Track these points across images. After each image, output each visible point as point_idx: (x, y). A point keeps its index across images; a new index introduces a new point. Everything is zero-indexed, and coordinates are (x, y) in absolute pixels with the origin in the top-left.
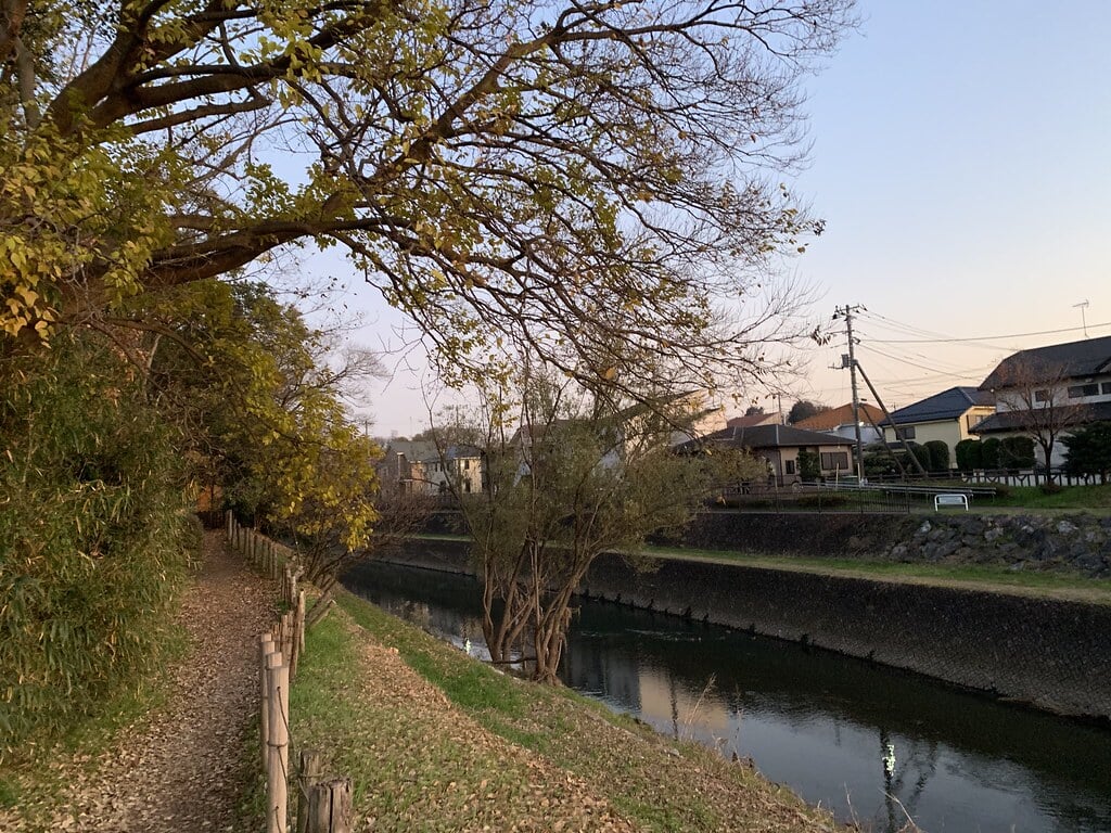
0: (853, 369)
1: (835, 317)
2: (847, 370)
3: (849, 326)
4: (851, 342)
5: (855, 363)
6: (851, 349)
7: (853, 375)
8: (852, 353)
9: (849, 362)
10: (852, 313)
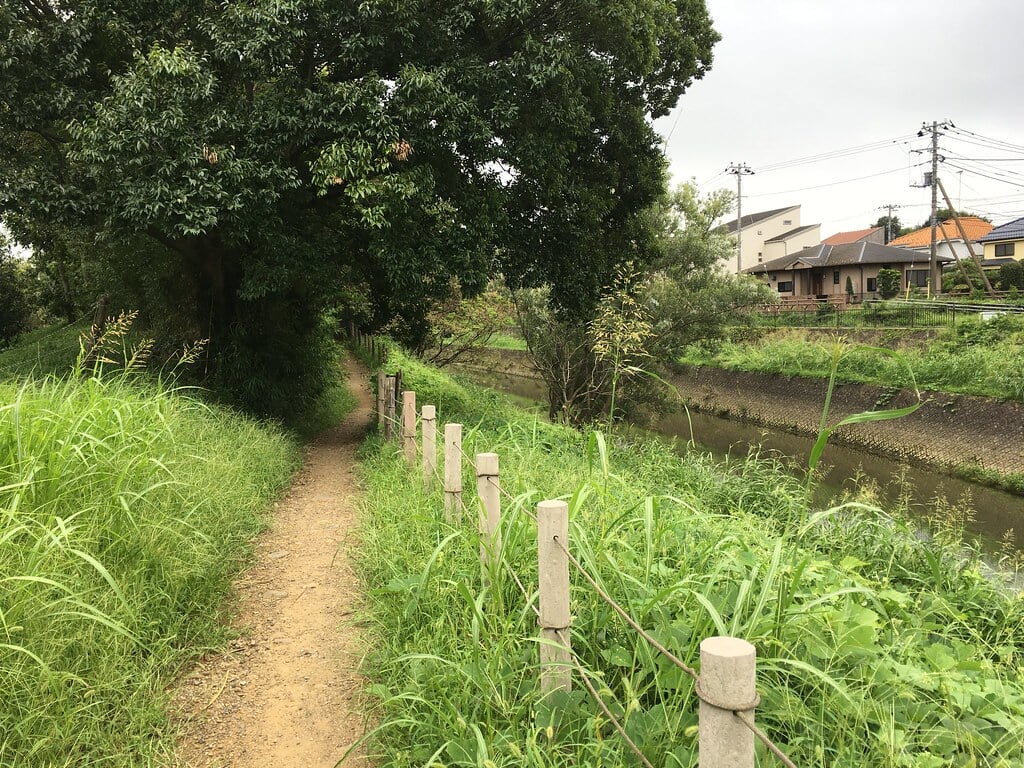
0: (934, 187)
1: (920, 134)
2: (929, 189)
3: (935, 143)
4: (935, 159)
5: (937, 181)
6: (935, 166)
7: (934, 194)
8: (935, 172)
9: (931, 180)
10: (940, 130)
